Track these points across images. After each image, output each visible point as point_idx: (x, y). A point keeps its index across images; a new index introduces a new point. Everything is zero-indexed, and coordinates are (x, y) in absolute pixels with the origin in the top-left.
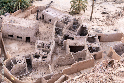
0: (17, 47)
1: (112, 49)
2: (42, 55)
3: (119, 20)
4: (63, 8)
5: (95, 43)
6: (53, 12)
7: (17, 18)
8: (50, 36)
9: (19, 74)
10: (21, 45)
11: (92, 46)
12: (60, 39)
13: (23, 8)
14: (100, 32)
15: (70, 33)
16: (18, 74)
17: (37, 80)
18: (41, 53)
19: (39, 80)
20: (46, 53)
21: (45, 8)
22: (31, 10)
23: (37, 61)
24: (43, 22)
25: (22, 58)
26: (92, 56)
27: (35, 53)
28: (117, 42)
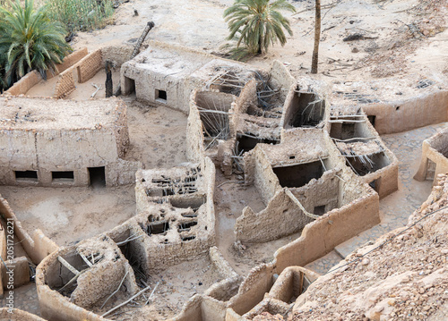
0: (59, 214)
1: (431, 149)
2: (173, 221)
3: (417, 52)
4: (195, 45)
5: (363, 141)
6: (168, 62)
7: (38, 100)
8: (176, 152)
9: (106, 306)
10: (73, 201)
11: (358, 154)
12: (228, 152)
13: (44, 65)
14: (370, 101)
15: (255, 125)
16: (99, 306)
17: (186, 310)
18: (170, 214)
19: (195, 307)
20: (189, 210)
21: (127, 51)
22: (78, 67)
23: (163, 245)
24: (132, 105)
25: (103, 244)
26: (367, 185)
27: (148, 215)
28: (434, 126)
